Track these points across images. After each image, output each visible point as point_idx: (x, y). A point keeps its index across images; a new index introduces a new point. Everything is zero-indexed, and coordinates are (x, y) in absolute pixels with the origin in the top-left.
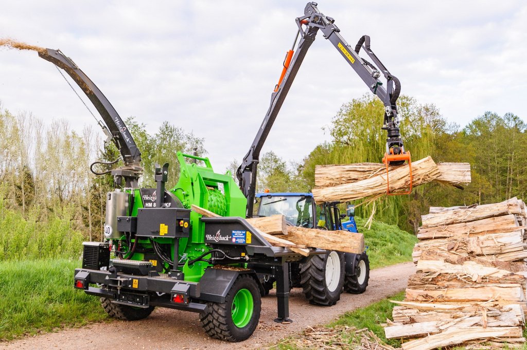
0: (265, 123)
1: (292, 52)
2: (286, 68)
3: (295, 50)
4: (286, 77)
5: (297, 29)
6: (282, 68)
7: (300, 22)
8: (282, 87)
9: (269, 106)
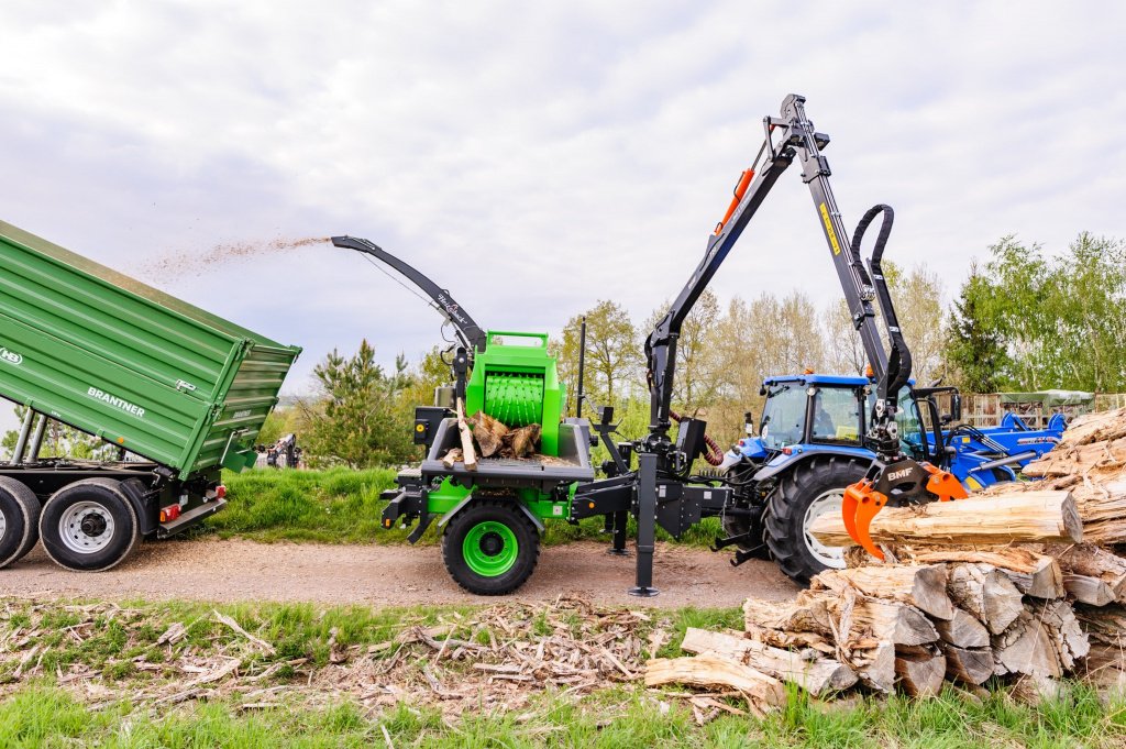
0: (694, 281)
1: (750, 174)
2: (738, 198)
3: (757, 171)
4: (736, 217)
5: (763, 136)
6: (732, 197)
7: (770, 125)
8: (728, 230)
9: (703, 255)
